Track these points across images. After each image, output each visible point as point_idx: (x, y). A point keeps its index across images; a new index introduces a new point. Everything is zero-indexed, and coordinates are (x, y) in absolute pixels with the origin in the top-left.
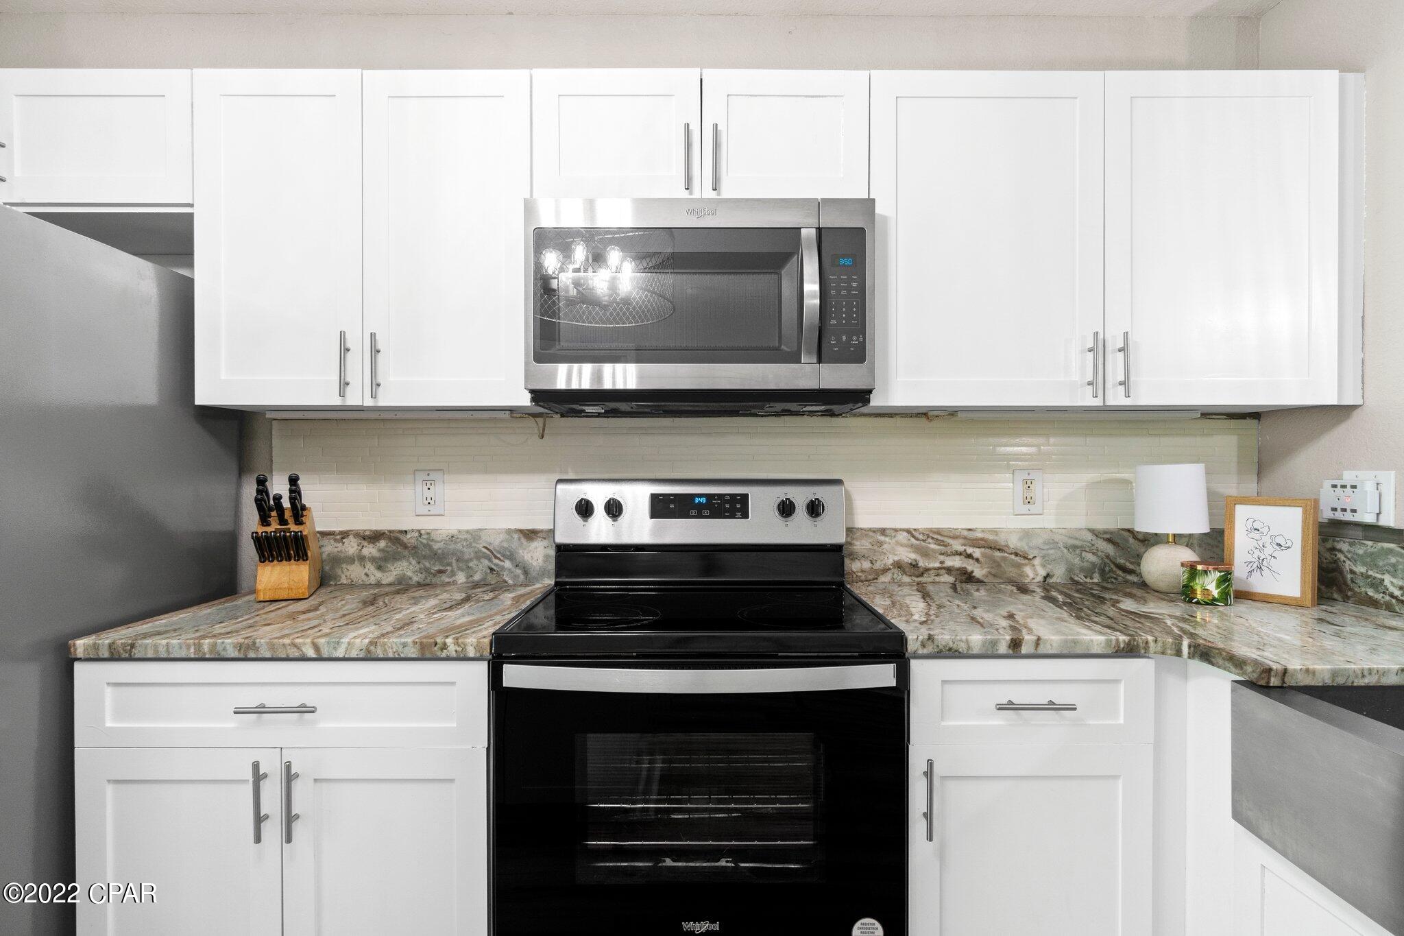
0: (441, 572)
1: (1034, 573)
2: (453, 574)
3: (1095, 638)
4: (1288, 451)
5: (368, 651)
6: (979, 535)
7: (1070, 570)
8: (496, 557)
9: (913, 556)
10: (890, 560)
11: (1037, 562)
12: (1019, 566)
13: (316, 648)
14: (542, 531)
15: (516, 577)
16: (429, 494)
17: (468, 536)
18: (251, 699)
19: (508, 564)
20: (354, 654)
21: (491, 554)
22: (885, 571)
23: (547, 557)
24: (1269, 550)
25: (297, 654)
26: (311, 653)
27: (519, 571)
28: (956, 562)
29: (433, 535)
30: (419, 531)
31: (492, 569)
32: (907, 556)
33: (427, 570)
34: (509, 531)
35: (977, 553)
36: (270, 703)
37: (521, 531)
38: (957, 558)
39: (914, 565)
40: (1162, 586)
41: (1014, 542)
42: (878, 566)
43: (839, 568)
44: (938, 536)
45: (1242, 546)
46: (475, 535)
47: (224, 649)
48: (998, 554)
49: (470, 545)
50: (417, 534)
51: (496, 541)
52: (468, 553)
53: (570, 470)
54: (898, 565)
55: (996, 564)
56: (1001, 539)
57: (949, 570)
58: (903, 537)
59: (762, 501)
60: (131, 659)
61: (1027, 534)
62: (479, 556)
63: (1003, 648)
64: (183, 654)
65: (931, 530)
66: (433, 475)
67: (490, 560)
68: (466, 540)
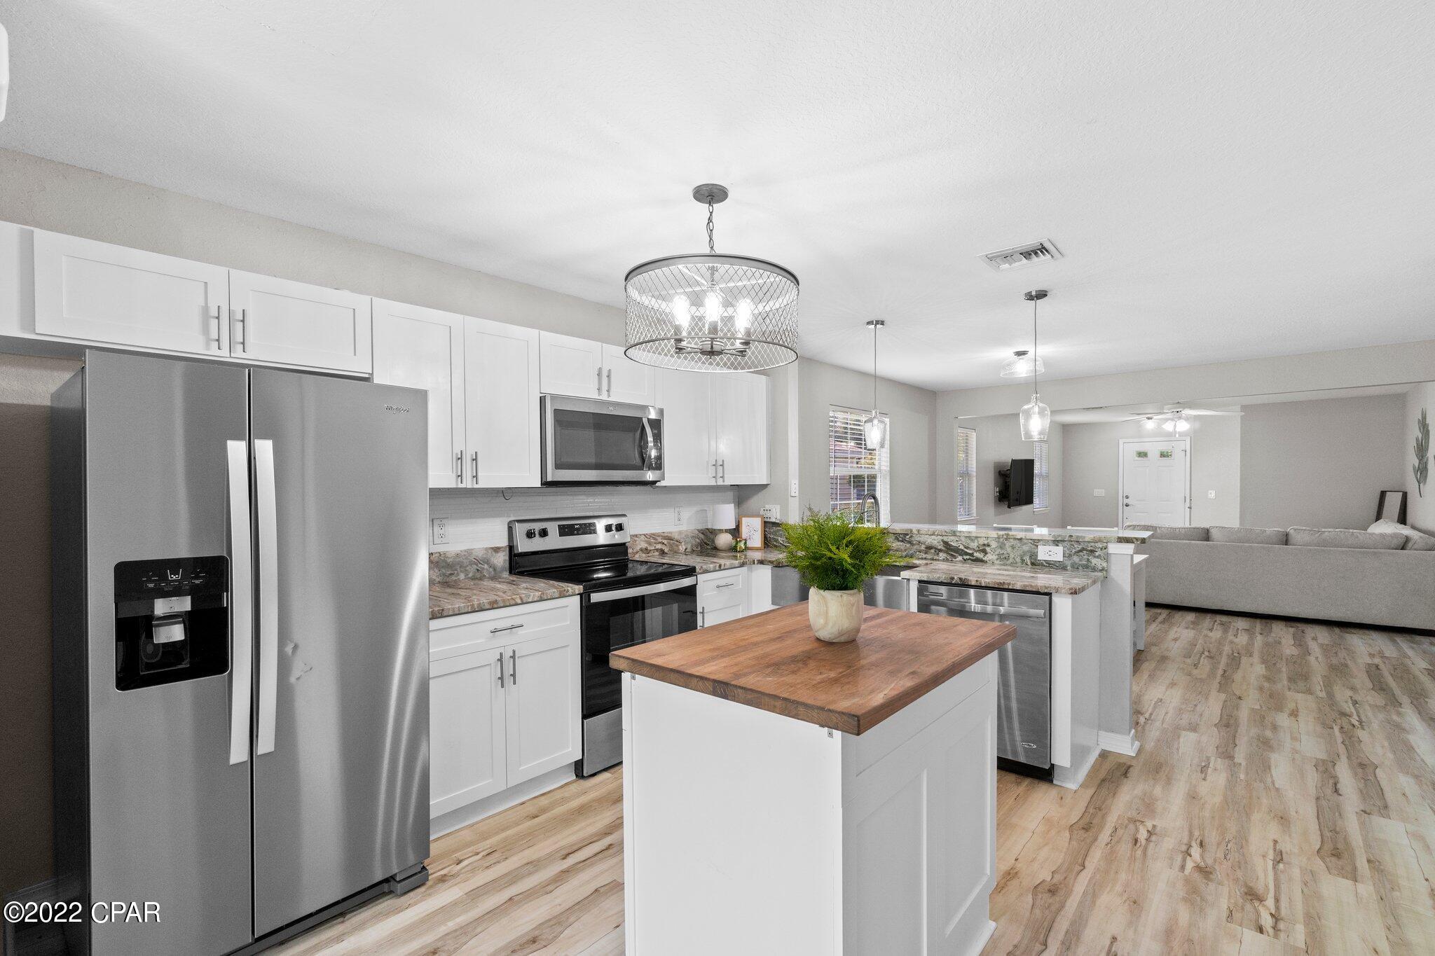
0: (451, 574)
1: (682, 548)
2: (458, 574)
3: (736, 563)
4: (748, 498)
5: (541, 597)
6: (666, 535)
7: (692, 546)
8: (480, 563)
9: (646, 545)
10: (638, 548)
11: (683, 543)
12: (677, 546)
13: (521, 599)
14: (502, 547)
15: (490, 573)
16: (441, 532)
17: (466, 553)
18: (492, 626)
19: (486, 566)
20: (535, 600)
21: (478, 561)
22: (637, 552)
23: (505, 560)
24: (752, 532)
25: (514, 602)
26: (519, 601)
27: (491, 570)
28: (659, 546)
29: (448, 555)
30: (439, 553)
31: (478, 570)
32: (644, 545)
33: (444, 575)
34: (487, 549)
35: (665, 542)
36: (499, 627)
37: (492, 548)
38: (660, 545)
39: (646, 549)
40: (723, 548)
41: (676, 537)
42: (635, 551)
43: (626, 553)
44: (653, 536)
45: (745, 532)
46: (469, 552)
47: (484, 605)
48: (672, 542)
49: (467, 558)
50: (438, 555)
51: (480, 554)
52: (466, 562)
53: (512, 515)
54: (641, 550)
55: (671, 545)
56: (673, 536)
57: (657, 550)
58: (643, 537)
59: (600, 525)
60: (442, 617)
61: (680, 533)
62: (471, 563)
63: (717, 568)
64: (466, 611)
65: (652, 534)
66: (444, 521)
67: (477, 565)
68: (465, 555)
